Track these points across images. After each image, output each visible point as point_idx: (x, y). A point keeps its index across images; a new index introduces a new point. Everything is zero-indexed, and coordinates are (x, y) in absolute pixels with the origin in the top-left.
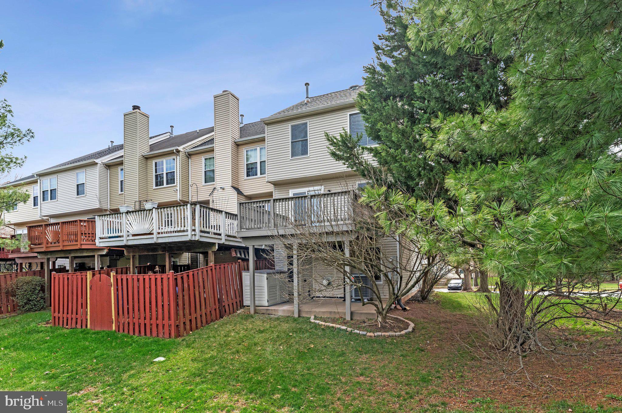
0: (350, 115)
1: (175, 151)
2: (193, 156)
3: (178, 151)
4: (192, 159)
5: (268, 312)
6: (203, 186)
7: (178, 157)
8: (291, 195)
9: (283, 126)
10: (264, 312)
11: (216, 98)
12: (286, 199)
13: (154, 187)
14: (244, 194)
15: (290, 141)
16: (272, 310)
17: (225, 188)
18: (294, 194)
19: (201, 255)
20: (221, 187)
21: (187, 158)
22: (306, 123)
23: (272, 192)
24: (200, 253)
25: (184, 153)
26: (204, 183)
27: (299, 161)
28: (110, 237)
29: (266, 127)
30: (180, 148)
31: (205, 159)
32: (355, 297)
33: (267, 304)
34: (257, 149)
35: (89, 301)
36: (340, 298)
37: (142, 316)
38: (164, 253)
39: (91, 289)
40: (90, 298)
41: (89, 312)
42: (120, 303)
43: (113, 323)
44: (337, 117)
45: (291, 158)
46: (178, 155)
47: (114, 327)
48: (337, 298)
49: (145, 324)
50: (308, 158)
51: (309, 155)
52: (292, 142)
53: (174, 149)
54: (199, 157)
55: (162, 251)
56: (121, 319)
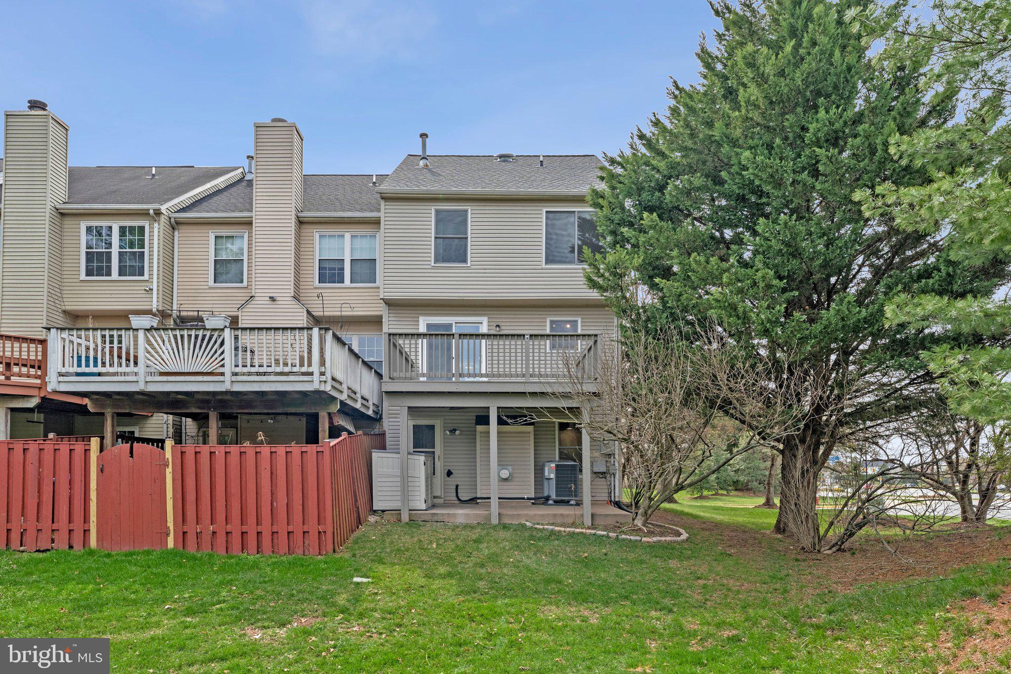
0: (547, 212)
1: (151, 212)
2: (184, 227)
3: (158, 213)
4: (180, 231)
5: (436, 518)
6: (210, 288)
7: (156, 225)
8: (422, 329)
9: (416, 207)
10: (426, 518)
11: (259, 129)
12: (413, 335)
13: (83, 276)
14: (313, 313)
15: (433, 236)
16: (443, 514)
17: (278, 299)
18: (429, 326)
19: (189, 420)
20: (271, 295)
21: (171, 229)
22: (466, 211)
23: (381, 317)
24: (187, 415)
25: (168, 219)
26: (211, 282)
27: (451, 271)
28: (78, 374)
29: (382, 203)
30: (163, 208)
31: (216, 237)
32: (557, 496)
33: (424, 507)
34: (343, 236)
35: (93, 495)
36: (529, 499)
37: (252, 519)
38: (205, 411)
39: (102, 471)
40: (97, 489)
41: (93, 518)
42: (191, 497)
43: (168, 535)
44: (524, 212)
45: (433, 265)
46: (156, 221)
47: (171, 543)
48: (524, 499)
49: (259, 533)
50: (468, 268)
51: (469, 265)
52: (436, 238)
53: (151, 207)
54: (198, 231)
55: (200, 408)
56: (192, 528)
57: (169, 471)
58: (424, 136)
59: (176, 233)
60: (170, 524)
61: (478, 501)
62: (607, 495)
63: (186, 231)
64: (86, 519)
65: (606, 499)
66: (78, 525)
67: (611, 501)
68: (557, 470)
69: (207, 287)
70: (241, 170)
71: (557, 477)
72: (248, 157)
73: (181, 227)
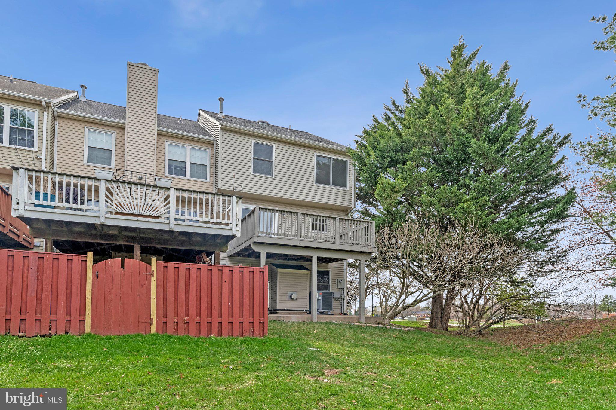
0: (317, 155)
1: (44, 103)
2: (63, 120)
3: (48, 105)
4: (59, 122)
6: (84, 165)
7: (45, 113)
9: (243, 139)
11: (131, 66)
15: (252, 156)
21: (54, 120)
22: (272, 146)
25: (52, 112)
27: (261, 179)
29: (221, 132)
31: (89, 131)
32: (322, 309)
34: (185, 147)
35: (89, 295)
36: (306, 311)
37: (215, 313)
38: (132, 244)
39: (97, 277)
40: (92, 290)
41: (88, 311)
42: (171, 298)
43: (151, 323)
44: (304, 153)
45: (252, 173)
46: (45, 110)
47: (153, 330)
48: (304, 311)
49: (220, 323)
50: (273, 179)
51: (273, 177)
52: (254, 158)
53: (44, 100)
54: (76, 125)
55: (127, 242)
56: (171, 319)
57: (154, 279)
58: (221, 99)
59: (57, 123)
60: (154, 316)
61: (278, 311)
62: (339, 310)
63: (64, 123)
64: (83, 311)
65: (339, 312)
66: (75, 317)
67: (342, 313)
68: (323, 295)
69: (82, 164)
70: (76, 94)
71: (322, 299)
72: (82, 86)
73: (60, 119)
